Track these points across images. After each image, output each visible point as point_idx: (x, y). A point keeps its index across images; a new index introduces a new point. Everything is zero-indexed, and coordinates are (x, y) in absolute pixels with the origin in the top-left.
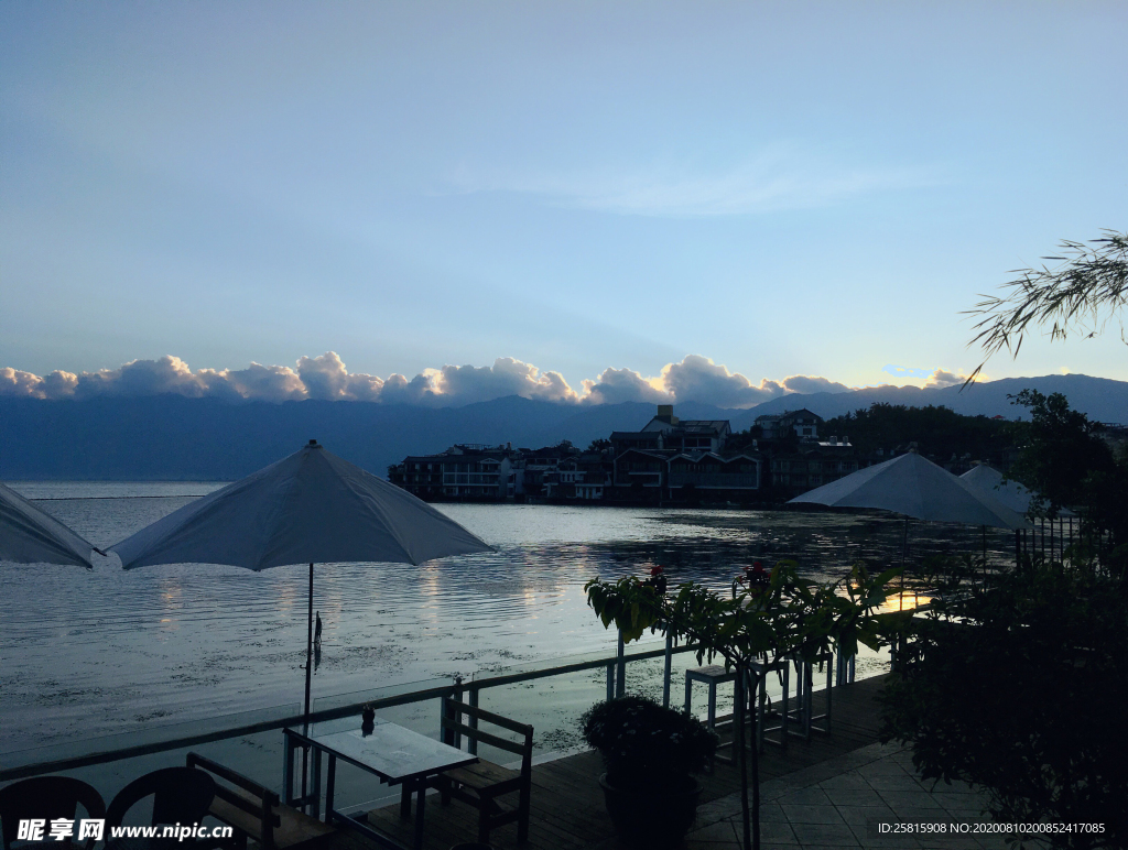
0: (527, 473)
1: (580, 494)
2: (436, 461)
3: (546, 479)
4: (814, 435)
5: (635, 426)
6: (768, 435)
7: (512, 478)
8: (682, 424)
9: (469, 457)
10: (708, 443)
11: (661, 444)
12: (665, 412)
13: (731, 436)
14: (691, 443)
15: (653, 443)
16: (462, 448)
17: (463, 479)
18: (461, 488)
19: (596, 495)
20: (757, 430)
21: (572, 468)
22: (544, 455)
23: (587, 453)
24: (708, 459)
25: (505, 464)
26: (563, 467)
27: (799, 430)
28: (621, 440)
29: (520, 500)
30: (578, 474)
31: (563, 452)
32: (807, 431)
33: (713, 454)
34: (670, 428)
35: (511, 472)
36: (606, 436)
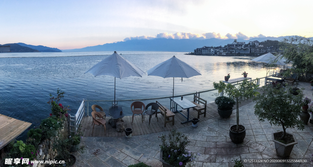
0: (215, 51)
1: (223, 54)
2: (201, 49)
3: (218, 52)
4: (258, 45)
5: (231, 43)
6: (251, 44)
7: (213, 52)
8: (238, 42)
9: (206, 48)
10: (242, 46)
11: (235, 46)
12: (235, 41)
13: (245, 45)
14: (239, 46)
15: (234, 46)
16: (205, 47)
17: (205, 52)
18: (205, 53)
19: (225, 54)
20: (249, 44)
21: (221, 50)
22: (217, 48)
23: (224, 47)
24: (242, 48)
25: (212, 49)
26: (220, 50)
27: (256, 44)
28: (229, 45)
29: (214, 55)
30: (222, 51)
31: (220, 47)
32: (257, 44)
33: (243, 48)
34: (236, 43)
35: (213, 51)
36: (227, 45)
